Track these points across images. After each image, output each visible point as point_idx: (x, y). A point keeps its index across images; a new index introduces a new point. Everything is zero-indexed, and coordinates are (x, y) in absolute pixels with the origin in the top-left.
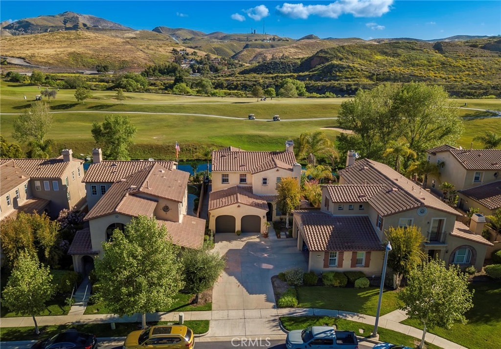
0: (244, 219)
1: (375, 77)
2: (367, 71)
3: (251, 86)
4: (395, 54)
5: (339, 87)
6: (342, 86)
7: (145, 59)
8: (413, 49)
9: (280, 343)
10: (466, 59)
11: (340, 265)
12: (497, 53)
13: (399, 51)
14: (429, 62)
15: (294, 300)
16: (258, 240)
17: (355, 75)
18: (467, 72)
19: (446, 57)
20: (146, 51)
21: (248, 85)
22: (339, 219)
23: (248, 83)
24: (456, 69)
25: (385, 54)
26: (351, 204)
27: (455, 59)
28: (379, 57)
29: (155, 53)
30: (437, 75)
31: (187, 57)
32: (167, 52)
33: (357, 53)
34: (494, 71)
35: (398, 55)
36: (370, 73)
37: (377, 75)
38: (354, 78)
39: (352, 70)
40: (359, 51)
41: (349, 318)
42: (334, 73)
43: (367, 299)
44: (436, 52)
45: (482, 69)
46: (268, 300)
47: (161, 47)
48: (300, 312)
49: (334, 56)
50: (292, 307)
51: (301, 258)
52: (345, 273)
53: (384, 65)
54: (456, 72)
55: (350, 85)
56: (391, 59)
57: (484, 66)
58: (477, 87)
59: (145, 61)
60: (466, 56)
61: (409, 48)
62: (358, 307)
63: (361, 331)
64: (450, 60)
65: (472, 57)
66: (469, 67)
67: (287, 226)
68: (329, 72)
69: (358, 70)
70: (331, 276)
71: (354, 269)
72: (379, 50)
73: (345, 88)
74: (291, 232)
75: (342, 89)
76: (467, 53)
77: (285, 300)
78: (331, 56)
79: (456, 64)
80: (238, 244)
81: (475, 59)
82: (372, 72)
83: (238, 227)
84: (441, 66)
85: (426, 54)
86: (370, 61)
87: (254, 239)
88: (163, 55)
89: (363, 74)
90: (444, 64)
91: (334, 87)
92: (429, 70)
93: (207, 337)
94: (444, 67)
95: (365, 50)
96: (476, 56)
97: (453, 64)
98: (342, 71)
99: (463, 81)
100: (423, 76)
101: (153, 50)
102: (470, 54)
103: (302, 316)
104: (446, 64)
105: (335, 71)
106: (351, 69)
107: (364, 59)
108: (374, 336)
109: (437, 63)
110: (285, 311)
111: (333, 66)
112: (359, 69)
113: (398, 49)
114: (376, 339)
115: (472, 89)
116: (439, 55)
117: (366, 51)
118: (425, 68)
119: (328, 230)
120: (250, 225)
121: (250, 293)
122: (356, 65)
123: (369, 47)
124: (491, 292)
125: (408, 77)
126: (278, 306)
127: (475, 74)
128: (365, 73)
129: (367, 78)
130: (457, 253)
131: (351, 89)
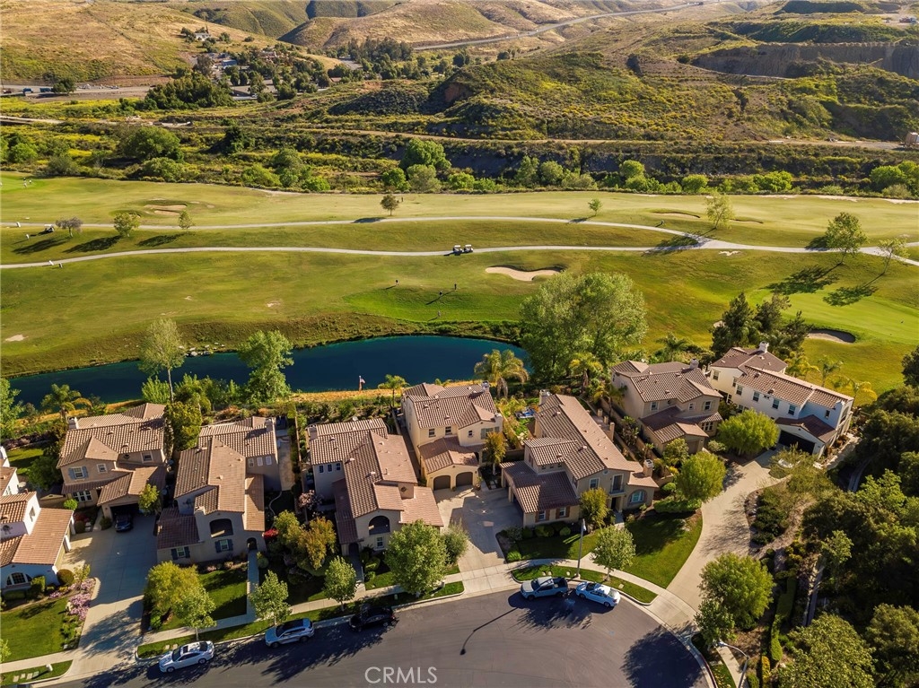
0: (458, 477)
1: (545, 126)
2: (533, 117)
3: (357, 146)
4: (572, 76)
5: (494, 151)
6: (498, 148)
7: (135, 56)
8: (598, 68)
9: (517, 591)
10: (672, 86)
11: (548, 519)
12: (714, 73)
13: (579, 72)
14: (621, 94)
15: (519, 555)
16: (473, 494)
17: (516, 123)
18: (674, 113)
19: (645, 83)
20: (132, 35)
21: (352, 144)
22: (543, 478)
23: (352, 140)
24: (658, 108)
25: (556, 76)
26: (552, 466)
27: (657, 86)
28: (549, 85)
29: (150, 40)
30: (633, 120)
31: (213, 47)
32: (172, 35)
33: (516, 79)
34: (709, 112)
35: (577, 80)
36: (538, 119)
37: (549, 122)
38: (516, 129)
39: (511, 116)
40: (518, 73)
41: (560, 564)
42: (484, 121)
43: (570, 545)
44: (631, 74)
45: (693, 107)
46: (499, 557)
47: (157, 23)
48: (525, 564)
49: (482, 85)
50: (517, 560)
51: (515, 510)
52: (552, 525)
53: (557, 100)
54: (659, 112)
55: (510, 147)
56: (566, 88)
57: (697, 100)
58: (685, 148)
59: (136, 62)
60: (673, 81)
61: (592, 66)
62: (564, 554)
63: (568, 574)
64: (651, 89)
65: (680, 81)
66: (675, 103)
67: (494, 473)
68: (475, 120)
69: (520, 115)
70: (542, 530)
71: (558, 520)
72: (549, 70)
73: (504, 152)
74: (500, 480)
75: (500, 153)
76: (674, 75)
77: (512, 555)
78: (476, 83)
79: (660, 98)
80: (458, 502)
81: (684, 85)
82: (541, 117)
83: (453, 483)
84: (638, 101)
85: (617, 78)
86: (537, 94)
87: (470, 493)
88: (167, 44)
89: (528, 121)
90: (642, 98)
91: (487, 150)
92: (621, 110)
93: (464, 595)
94: (641, 104)
95: (527, 71)
96: (686, 80)
97: (654, 98)
98: (497, 118)
99: (667, 130)
100: (612, 124)
101: (143, 31)
102: (677, 77)
103: (526, 568)
104: (645, 98)
105: (486, 116)
106: (510, 113)
107: (526, 90)
108: (577, 576)
109: (632, 96)
110: (514, 565)
111: (481, 108)
112: (521, 112)
113: (576, 67)
114: (578, 578)
115: (678, 153)
116: (634, 79)
117: (529, 74)
118: (615, 106)
119: (536, 490)
120: (464, 481)
121: (485, 553)
122: (517, 106)
123: (532, 65)
124: (656, 525)
125: (592, 125)
126: (507, 561)
127: (684, 117)
128: (531, 119)
129: (534, 128)
130: (633, 496)
131: (513, 154)
